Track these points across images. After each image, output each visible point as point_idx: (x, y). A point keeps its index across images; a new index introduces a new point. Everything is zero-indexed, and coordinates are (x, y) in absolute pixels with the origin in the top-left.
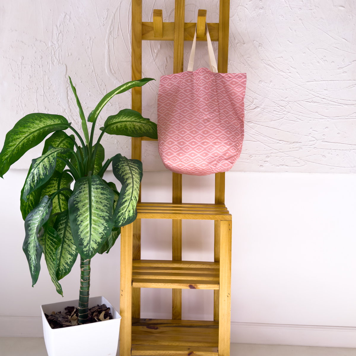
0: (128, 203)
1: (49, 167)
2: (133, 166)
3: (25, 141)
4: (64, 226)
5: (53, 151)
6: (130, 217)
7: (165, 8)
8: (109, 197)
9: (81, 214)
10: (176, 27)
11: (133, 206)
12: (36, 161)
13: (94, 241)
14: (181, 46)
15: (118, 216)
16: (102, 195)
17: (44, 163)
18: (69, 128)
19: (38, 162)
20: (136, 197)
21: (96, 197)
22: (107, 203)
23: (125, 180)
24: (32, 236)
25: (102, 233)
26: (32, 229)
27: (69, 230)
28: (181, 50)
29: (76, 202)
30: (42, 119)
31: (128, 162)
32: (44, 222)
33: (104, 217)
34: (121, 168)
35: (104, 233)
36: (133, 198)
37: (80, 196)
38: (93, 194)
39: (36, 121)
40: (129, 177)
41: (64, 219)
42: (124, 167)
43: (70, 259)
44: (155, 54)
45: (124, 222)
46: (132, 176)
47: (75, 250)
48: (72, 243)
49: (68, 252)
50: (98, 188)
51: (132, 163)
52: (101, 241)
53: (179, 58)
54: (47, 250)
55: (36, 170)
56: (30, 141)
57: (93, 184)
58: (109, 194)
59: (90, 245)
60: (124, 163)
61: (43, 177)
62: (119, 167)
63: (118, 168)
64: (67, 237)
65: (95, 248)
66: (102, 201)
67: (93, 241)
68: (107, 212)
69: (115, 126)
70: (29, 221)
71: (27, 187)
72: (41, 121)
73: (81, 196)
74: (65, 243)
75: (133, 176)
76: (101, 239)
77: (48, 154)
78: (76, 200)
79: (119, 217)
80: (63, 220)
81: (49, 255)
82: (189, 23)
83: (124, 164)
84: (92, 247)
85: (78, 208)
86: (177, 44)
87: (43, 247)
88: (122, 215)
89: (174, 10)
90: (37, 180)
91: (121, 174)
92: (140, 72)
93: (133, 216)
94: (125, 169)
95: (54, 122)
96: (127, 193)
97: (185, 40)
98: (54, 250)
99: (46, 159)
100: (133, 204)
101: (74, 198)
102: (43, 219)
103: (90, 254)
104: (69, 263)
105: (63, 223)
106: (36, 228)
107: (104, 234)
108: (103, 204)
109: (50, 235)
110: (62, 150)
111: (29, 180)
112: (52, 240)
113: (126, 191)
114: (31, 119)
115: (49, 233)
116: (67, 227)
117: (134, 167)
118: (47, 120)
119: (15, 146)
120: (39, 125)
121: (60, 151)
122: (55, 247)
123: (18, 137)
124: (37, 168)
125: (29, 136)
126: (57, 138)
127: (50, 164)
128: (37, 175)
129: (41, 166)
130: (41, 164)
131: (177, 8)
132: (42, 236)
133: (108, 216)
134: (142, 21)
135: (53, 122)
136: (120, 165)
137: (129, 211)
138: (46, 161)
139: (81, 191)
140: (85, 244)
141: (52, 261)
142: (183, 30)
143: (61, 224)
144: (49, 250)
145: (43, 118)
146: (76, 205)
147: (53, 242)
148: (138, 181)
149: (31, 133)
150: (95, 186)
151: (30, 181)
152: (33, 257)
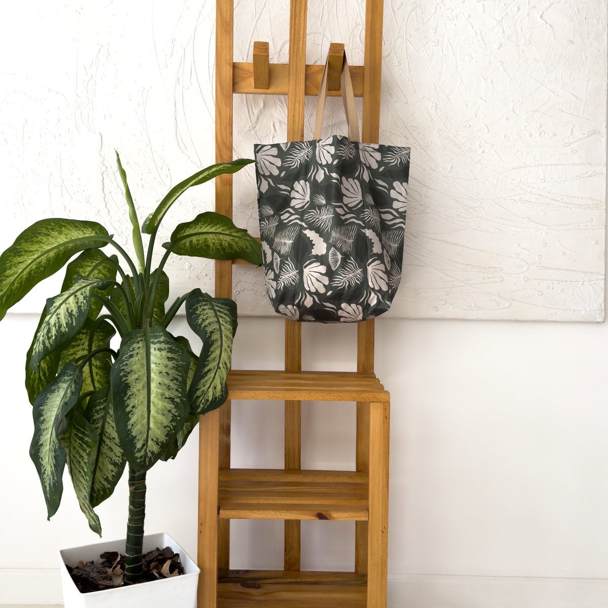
0: (213, 374)
1: (77, 313)
2: (222, 310)
3: (34, 266)
4: (102, 414)
5: (83, 285)
6: (216, 398)
7: (272, 39)
8: (180, 364)
9: (133, 394)
10: (291, 71)
11: (221, 379)
12: (54, 302)
13: (155, 439)
14: (299, 105)
15: (195, 396)
16: (169, 360)
17: (68, 306)
18: (109, 244)
19: (57, 304)
20: (226, 364)
21: (159, 364)
22: (178, 375)
23: (208, 335)
24: (45, 432)
25: (169, 426)
26: (46, 420)
27: (110, 422)
28: (299, 111)
29: (124, 372)
30: (63, 229)
31: (213, 303)
32: (69, 408)
33: (171, 399)
34: (201, 313)
35: (171, 426)
36: (221, 365)
37: (131, 363)
38: (152, 358)
39: (53, 233)
40: (215, 329)
41: (102, 401)
42: (206, 311)
43: (112, 471)
44: (256, 118)
45: (206, 407)
46: (220, 327)
47: (122, 456)
48: (116, 444)
49: (110, 460)
50: (163, 348)
51: (220, 305)
52: (166, 440)
53: (297, 124)
54: (74, 456)
55: (54, 317)
56: (42, 266)
57: (153, 341)
58: (181, 359)
59: (147, 447)
60: (206, 305)
61: (67, 329)
62: (196, 312)
63: (195, 314)
64: (107, 435)
65: (156, 452)
66: (170, 372)
67: (152, 439)
68: (177, 390)
69: (188, 241)
70: (41, 405)
71: (38, 347)
72: (60, 233)
73: (133, 363)
74: (104, 443)
75: (222, 326)
76: (166, 436)
77: (75, 290)
78: (124, 369)
79: (198, 397)
80: (100, 404)
81: (77, 466)
82: (313, 66)
83: (206, 307)
84: (151, 451)
85: (128, 384)
86: (294, 101)
87: (67, 450)
88: (202, 394)
89: (288, 43)
90: (55, 334)
91: (201, 324)
92: (230, 149)
93: (222, 395)
94: (207, 315)
95: (84, 233)
96: (212, 356)
97: (306, 93)
98: (85, 457)
99: (72, 299)
100: (220, 374)
101: (121, 365)
102: (66, 403)
103: (147, 463)
104: (110, 478)
105: (101, 409)
106: (53, 419)
107: (172, 428)
108: (171, 377)
109: (78, 430)
110: (99, 283)
111: (42, 334)
112: (81, 439)
113: (210, 353)
114: (44, 229)
115: (77, 428)
116: (108, 416)
117: (222, 312)
118: (71, 230)
119: (16, 276)
120: (59, 240)
121: (95, 284)
122: (88, 451)
123: (21, 261)
124: (56, 314)
125: (40, 259)
126: (88, 260)
127: (79, 307)
128: (56, 327)
129: (62, 311)
130: (63, 306)
131: (294, 40)
132: (64, 432)
133: (179, 397)
134: (234, 61)
135: (81, 233)
136: (199, 308)
137: (215, 388)
138: (71, 303)
139: (133, 354)
140: (139, 446)
141: (82, 476)
142: (304, 77)
143: (97, 411)
144: (77, 456)
145: (65, 226)
146: (124, 379)
147: (84, 443)
148: (231, 335)
149: (43, 252)
150: (156, 345)
151: (43, 336)
152: (49, 468)
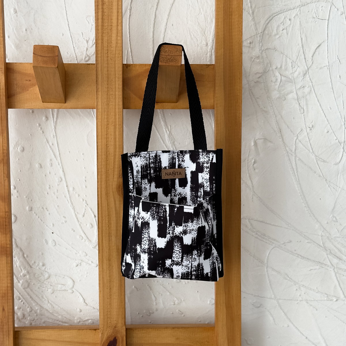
10: (100, 77)
14: (115, 128)
28: (115, 138)
53: (111, 158)
86: (105, 123)
131: (102, 29)
